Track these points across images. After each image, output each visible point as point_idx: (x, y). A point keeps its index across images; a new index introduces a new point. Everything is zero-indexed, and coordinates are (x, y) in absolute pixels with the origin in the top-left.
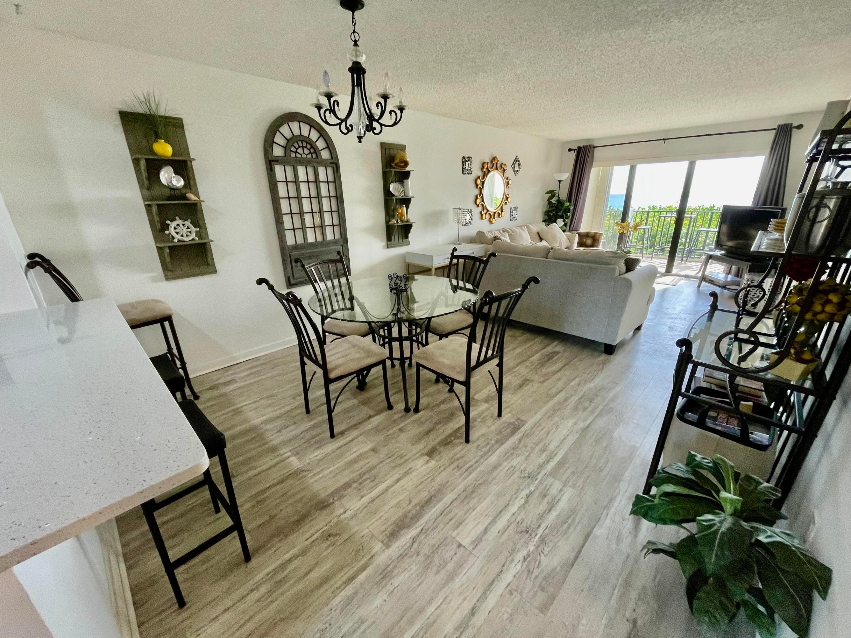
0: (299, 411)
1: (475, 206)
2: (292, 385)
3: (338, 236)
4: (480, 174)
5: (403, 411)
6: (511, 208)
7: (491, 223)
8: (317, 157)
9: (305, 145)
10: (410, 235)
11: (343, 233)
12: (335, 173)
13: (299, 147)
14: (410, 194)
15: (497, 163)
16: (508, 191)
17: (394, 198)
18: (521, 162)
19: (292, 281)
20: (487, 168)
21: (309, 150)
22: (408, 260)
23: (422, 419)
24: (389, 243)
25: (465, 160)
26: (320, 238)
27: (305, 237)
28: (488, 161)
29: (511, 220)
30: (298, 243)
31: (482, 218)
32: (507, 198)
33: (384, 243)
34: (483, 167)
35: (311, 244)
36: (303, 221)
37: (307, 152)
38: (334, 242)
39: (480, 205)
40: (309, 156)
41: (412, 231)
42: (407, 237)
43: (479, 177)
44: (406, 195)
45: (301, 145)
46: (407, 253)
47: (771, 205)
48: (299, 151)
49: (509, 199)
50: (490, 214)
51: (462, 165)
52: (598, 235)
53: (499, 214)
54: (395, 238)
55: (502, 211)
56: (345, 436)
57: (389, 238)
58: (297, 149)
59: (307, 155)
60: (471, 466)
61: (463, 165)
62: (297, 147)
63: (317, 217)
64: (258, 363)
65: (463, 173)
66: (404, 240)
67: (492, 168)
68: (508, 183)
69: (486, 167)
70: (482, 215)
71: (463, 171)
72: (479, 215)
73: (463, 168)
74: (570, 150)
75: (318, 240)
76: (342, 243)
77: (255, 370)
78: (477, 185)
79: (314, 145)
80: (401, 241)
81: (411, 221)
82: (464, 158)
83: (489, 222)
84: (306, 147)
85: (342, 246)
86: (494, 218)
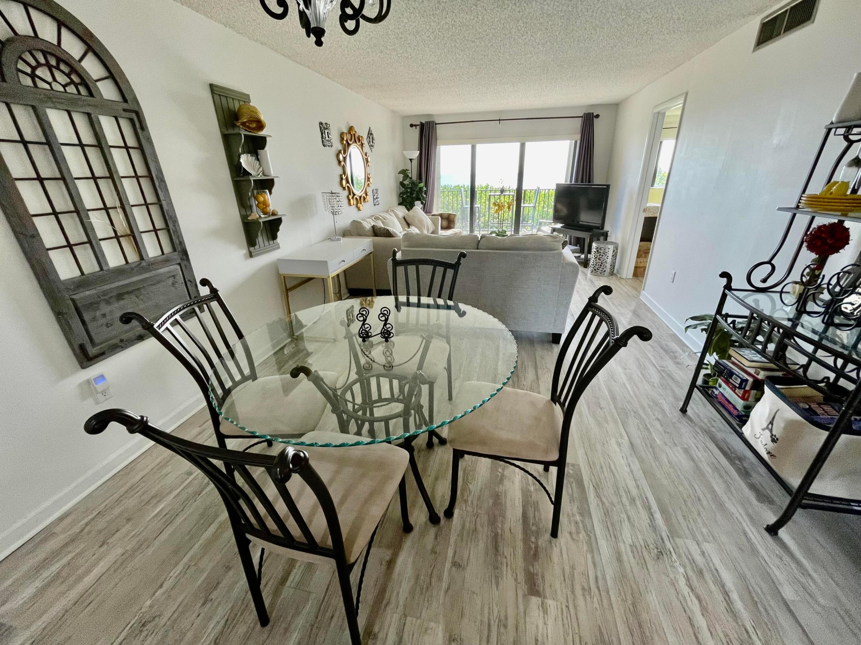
0: (242, 629)
1: (341, 189)
2: (180, 567)
3: (167, 249)
4: (340, 147)
5: (429, 523)
6: (373, 191)
7: (359, 209)
8: (91, 94)
9: (53, 62)
10: (279, 234)
11: (176, 241)
12: (139, 131)
13: (39, 65)
14: (273, 173)
15: (354, 135)
16: (368, 169)
17: (252, 179)
18: (375, 136)
19: (92, 351)
20: (347, 141)
21: (68, 75)
22: (284, 271)
23: (467, 525)
24: (252, 249)
25: (323, 128)
26: (132, 257)
27: (99, 257)
28: (345, 131)
29: (375, 205)
30: (86, 272)
31: (350, 204)
32: (369, 178)
33: (244, 251)
34: (342, 139)
35: (119, 272)
36: (87, 228)
37: (61, 78)
38: (165, 261)
39: (346, 188)
40: (71, 89)
41: (281, 227)
42: (274, 237)
43: (340, 152)
44: (266, 173)
45: (42, 60)
46: (280, 260)
47: (582, 182)
48: (39, 72)
49: (371, 180)
50: (356, 198)
51: (320, 133)
52: (452, 216)
53: (364, 199)
54: (260, 240)
55: (366, 195)
56: (381, 636)
57: (251, 242)
58: (34, 69)
59: (64, 86)
60: (596, 578)
61: (322, 134)
62: (34, 63)
63: (118, 217)
64: (53, 544)
65: (324, 145)
66: (271, 242)
67: (351, 140)
68: (367, 161)
69: (345, 139)
70: (349, 200)
71: (323, 141)
72: (347, 201)
73: (322, 138)
74: (412, 126)
75: (130, 260)
76: (179, 261)
77: (54, 568)
78: (340, 162)
79: (75, 65)
80: (267, 243)
81: (279, 213)
82: (321, 123)
83: (356, 209)
84: (58, 68)
85: (179, 264)
86: (361, 203)
